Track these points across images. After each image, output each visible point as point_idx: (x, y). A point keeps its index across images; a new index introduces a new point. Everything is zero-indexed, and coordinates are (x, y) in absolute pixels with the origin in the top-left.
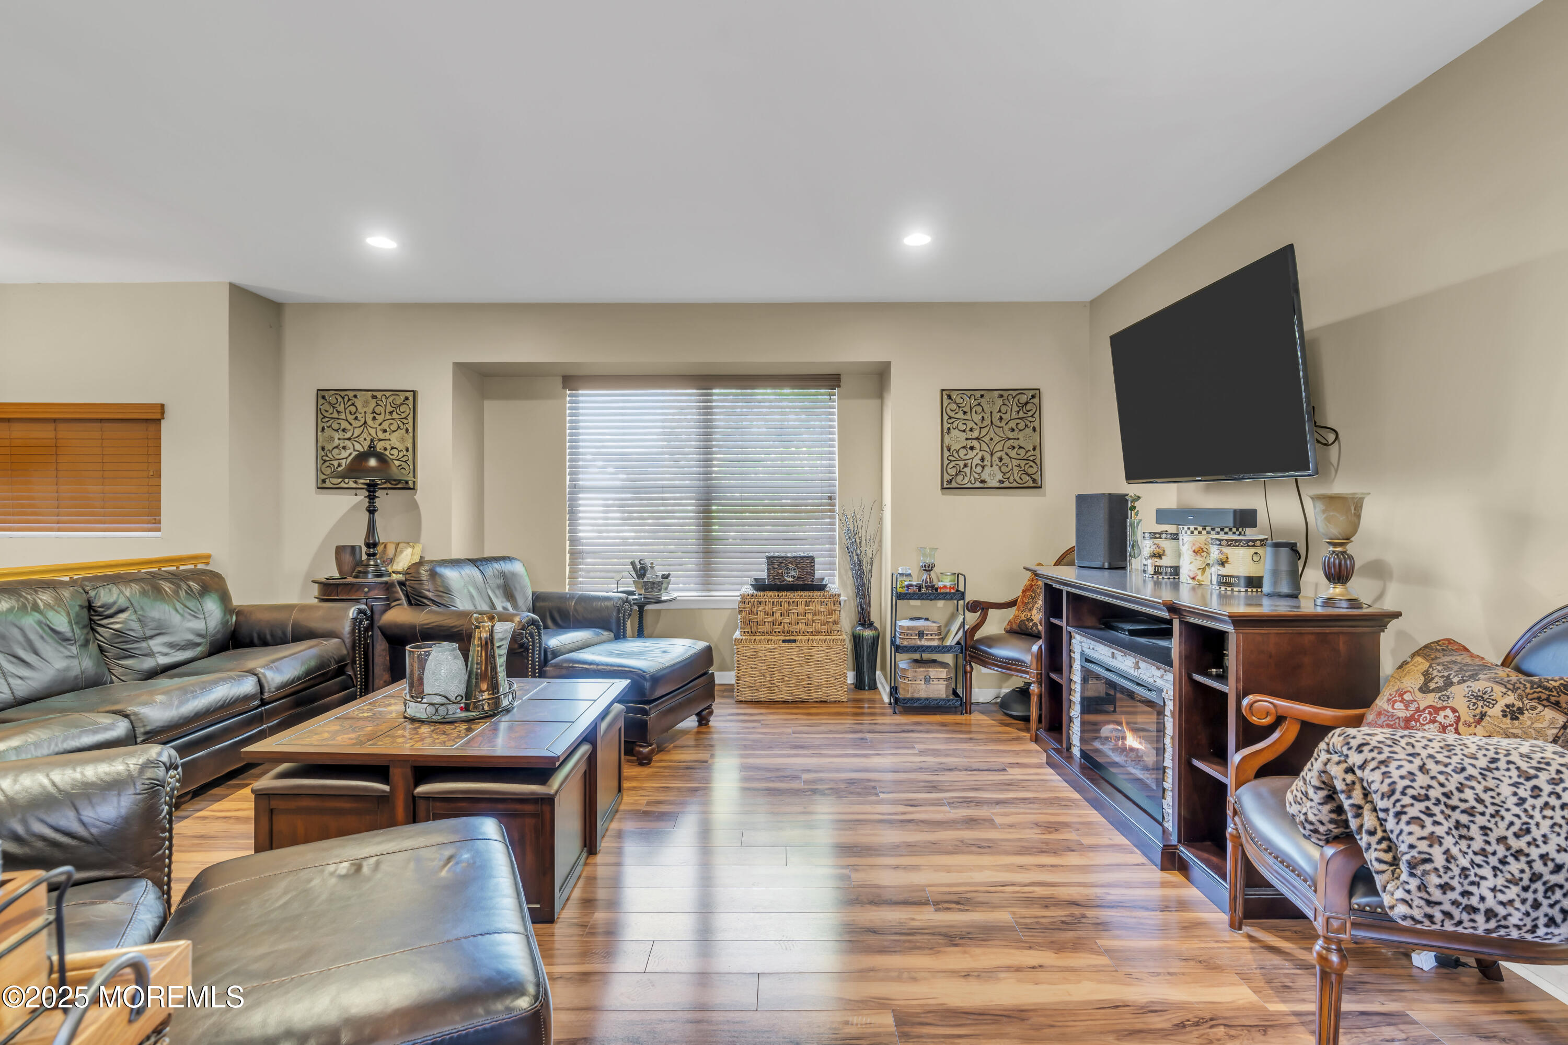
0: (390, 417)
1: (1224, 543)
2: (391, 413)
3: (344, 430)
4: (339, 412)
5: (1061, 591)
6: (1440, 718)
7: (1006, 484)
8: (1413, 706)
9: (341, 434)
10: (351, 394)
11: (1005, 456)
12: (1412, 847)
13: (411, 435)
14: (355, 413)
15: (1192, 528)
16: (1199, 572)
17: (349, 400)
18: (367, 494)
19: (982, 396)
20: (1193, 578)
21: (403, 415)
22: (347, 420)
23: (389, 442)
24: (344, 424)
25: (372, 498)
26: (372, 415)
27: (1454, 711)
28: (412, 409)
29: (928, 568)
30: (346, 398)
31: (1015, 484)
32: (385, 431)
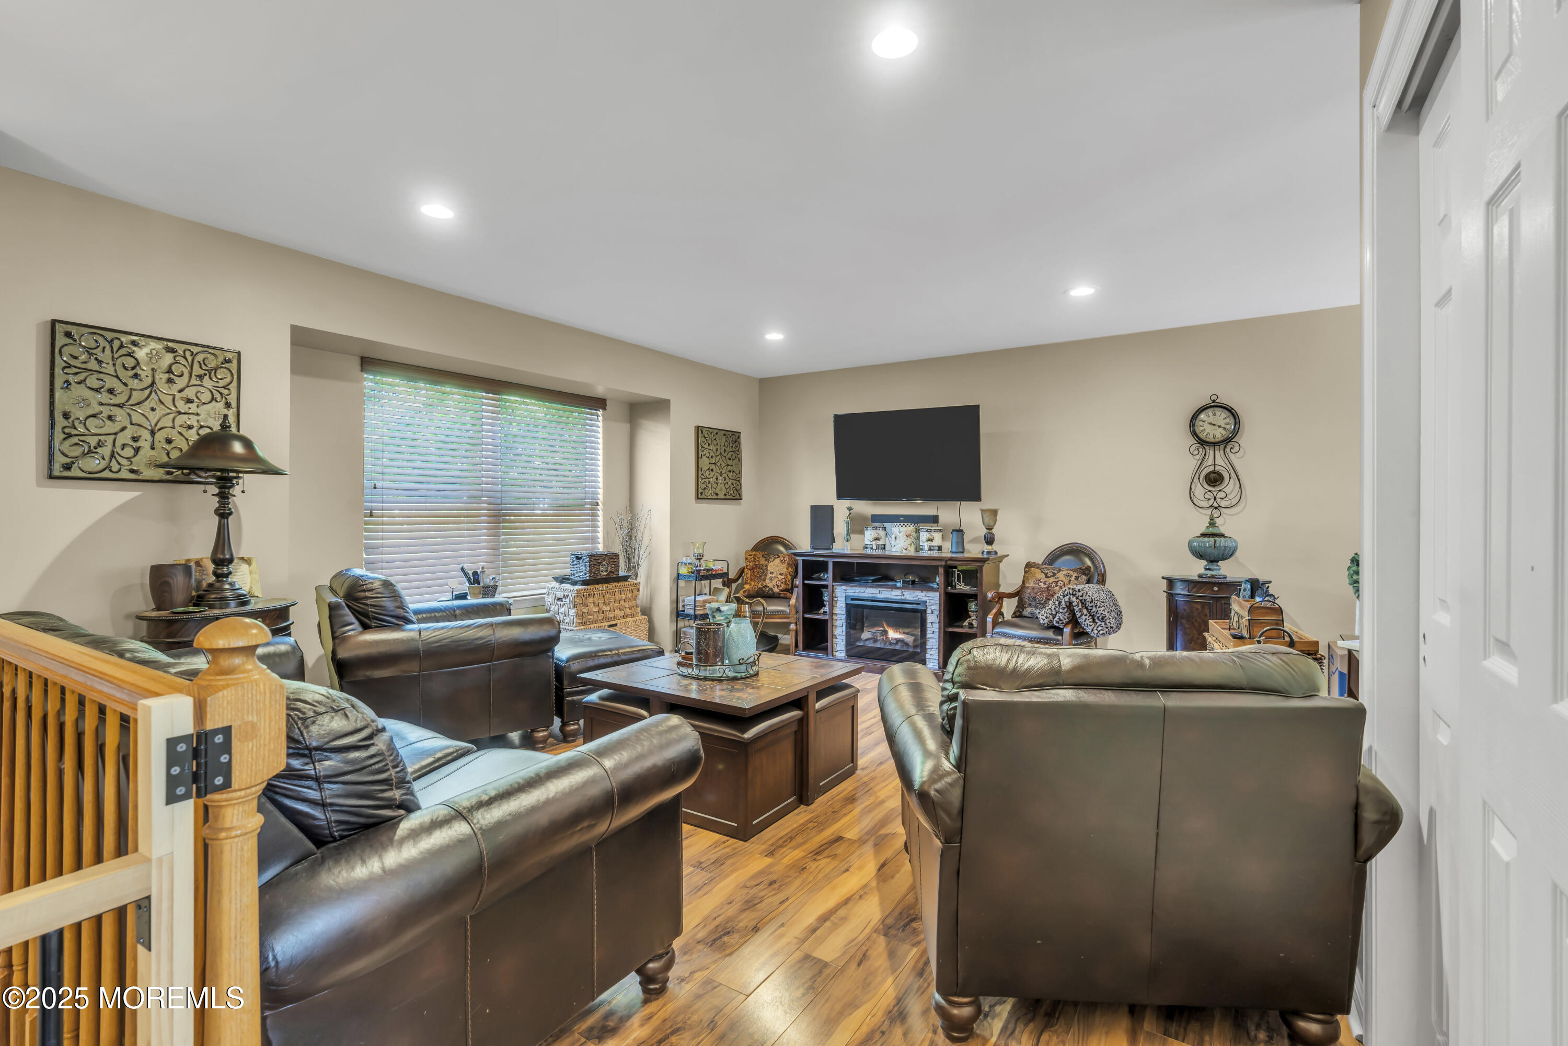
0: (199, 382)
1: (933, 531)
2: (201, 377)
3: (111, 391)
4: (100, 362)
5: (827, 562)
6: (1059, 584)
7: (727, 497)
8: (1047, 583)
9: (104, 397)
10: (125, 339)
11: (727, 477)
12: (1102, 614)
13: (235, 410)
14: (133, 368)
15: (902, 524)
16: (909, 546)
17: (121, 346)
18: (217, 491)
19: (717, 433)
20: (906, 549)
21: (222, 383)
22: (117, 377)
23: (197, 418)
24: (111, 382)
25: (224, 496)
26: (167, 376)
27: (1062, 581)
28: (235, 377)
29: (700, 557)
30: (116, 344)
31: (731, 497)
32: (189, 401)
